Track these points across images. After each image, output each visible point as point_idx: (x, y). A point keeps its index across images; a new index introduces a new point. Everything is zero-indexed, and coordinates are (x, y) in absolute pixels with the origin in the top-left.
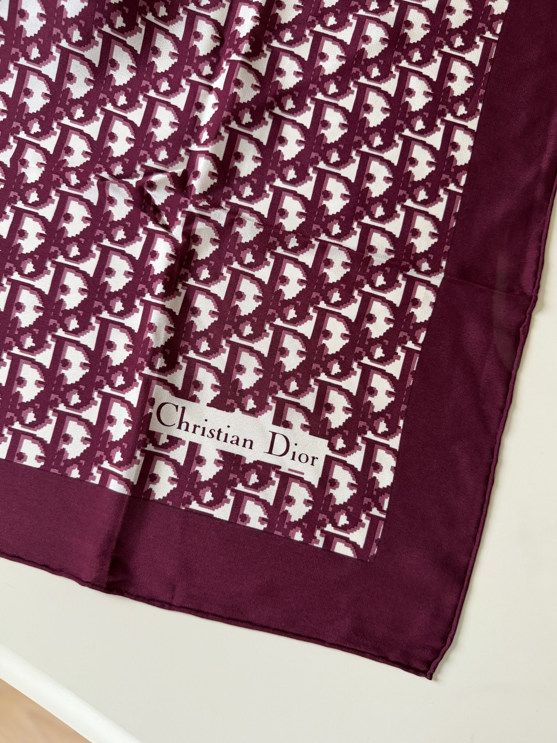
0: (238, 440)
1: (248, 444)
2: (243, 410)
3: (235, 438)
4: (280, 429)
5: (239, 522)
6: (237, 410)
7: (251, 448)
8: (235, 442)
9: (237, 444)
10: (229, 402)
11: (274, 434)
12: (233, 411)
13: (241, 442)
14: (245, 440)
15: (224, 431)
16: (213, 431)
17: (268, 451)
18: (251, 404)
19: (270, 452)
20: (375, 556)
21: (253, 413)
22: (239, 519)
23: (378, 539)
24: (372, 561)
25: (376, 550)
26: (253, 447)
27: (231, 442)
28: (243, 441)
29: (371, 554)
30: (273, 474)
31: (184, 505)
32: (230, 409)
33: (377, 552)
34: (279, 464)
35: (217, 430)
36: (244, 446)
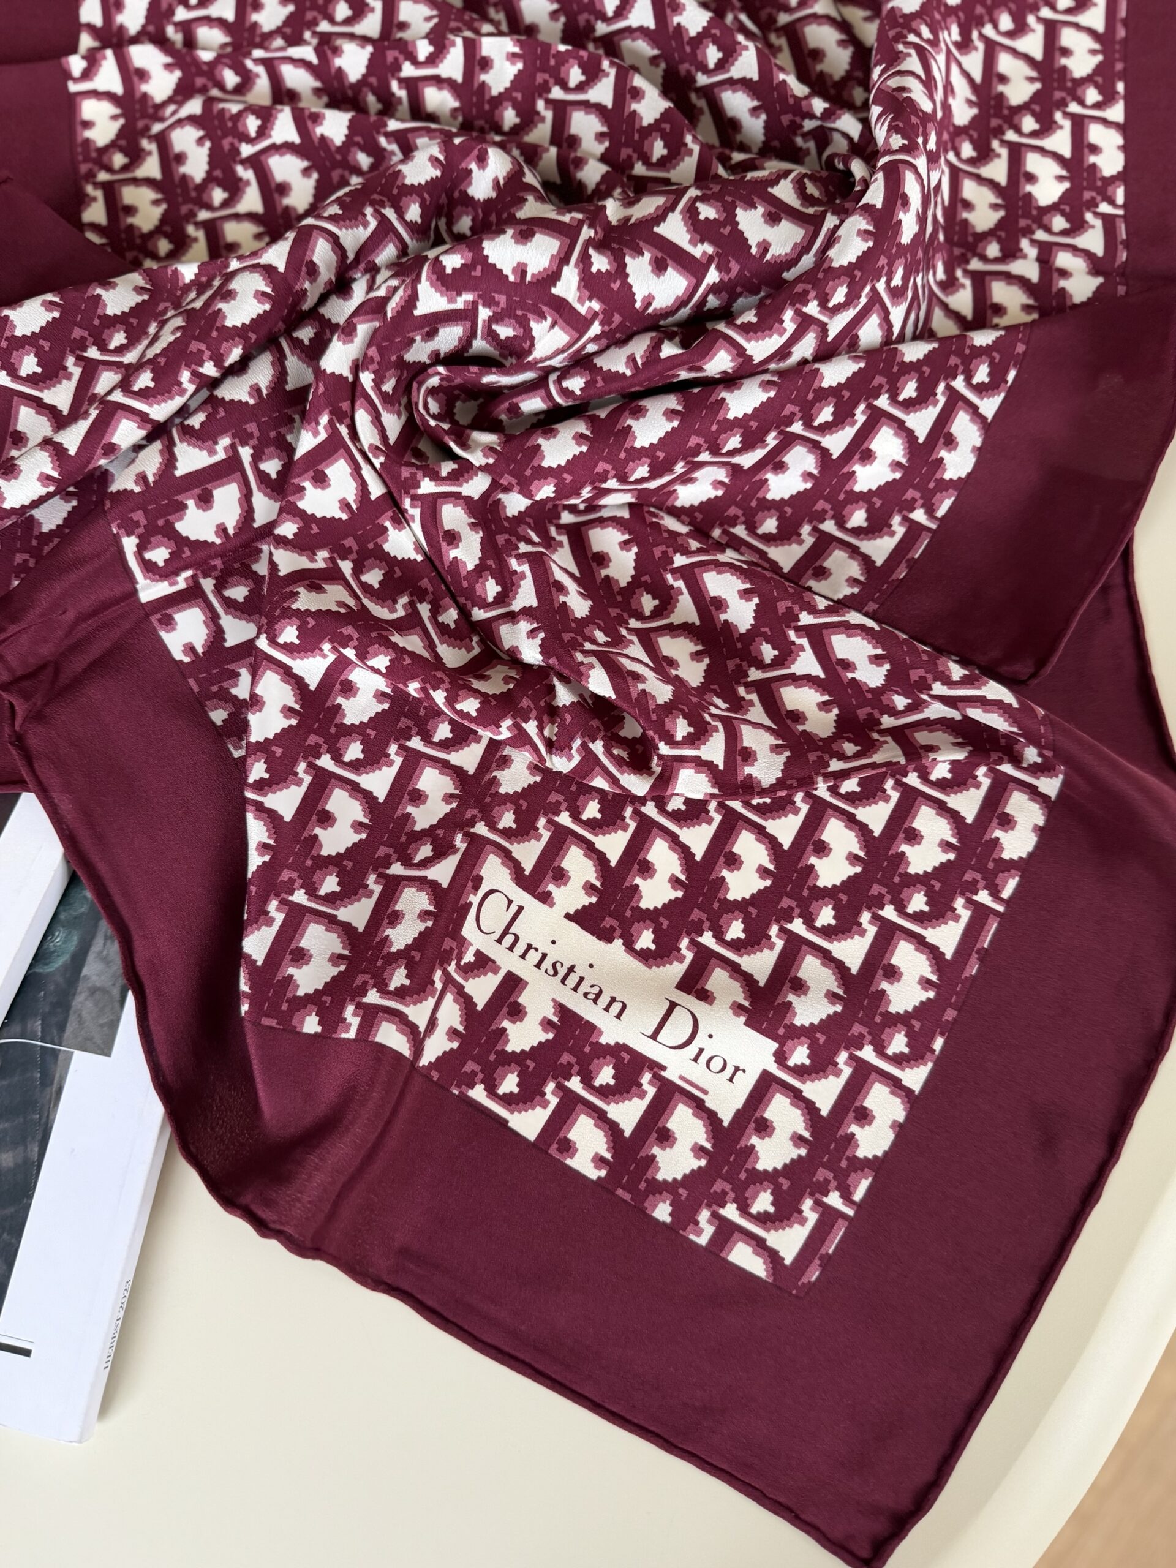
1: (616, 1008)
2: (629, 945)
3: (596, 990)
5: (553, 1150)
6: (618, 943)
9: (595, 1001)
10: (609, 922)
12: (609, 940)
13: (604, 1001)
14: (613, 1000)
16: (558, 965)
17: (650, 1032)
18: (646, 940)
20: (812, 1285)
21: (645, 956)
22: (555, 1146)
23: (827, 1253)
24: (802, 1295)
25: (817, 1273)
29: (804, 1280)
30: (646, 1078)
31: (458, 1086)
32: (606, 936)
33: (818, 1279)
34: (663, 1063)
35: (567, 965)
36: (607, 1009)
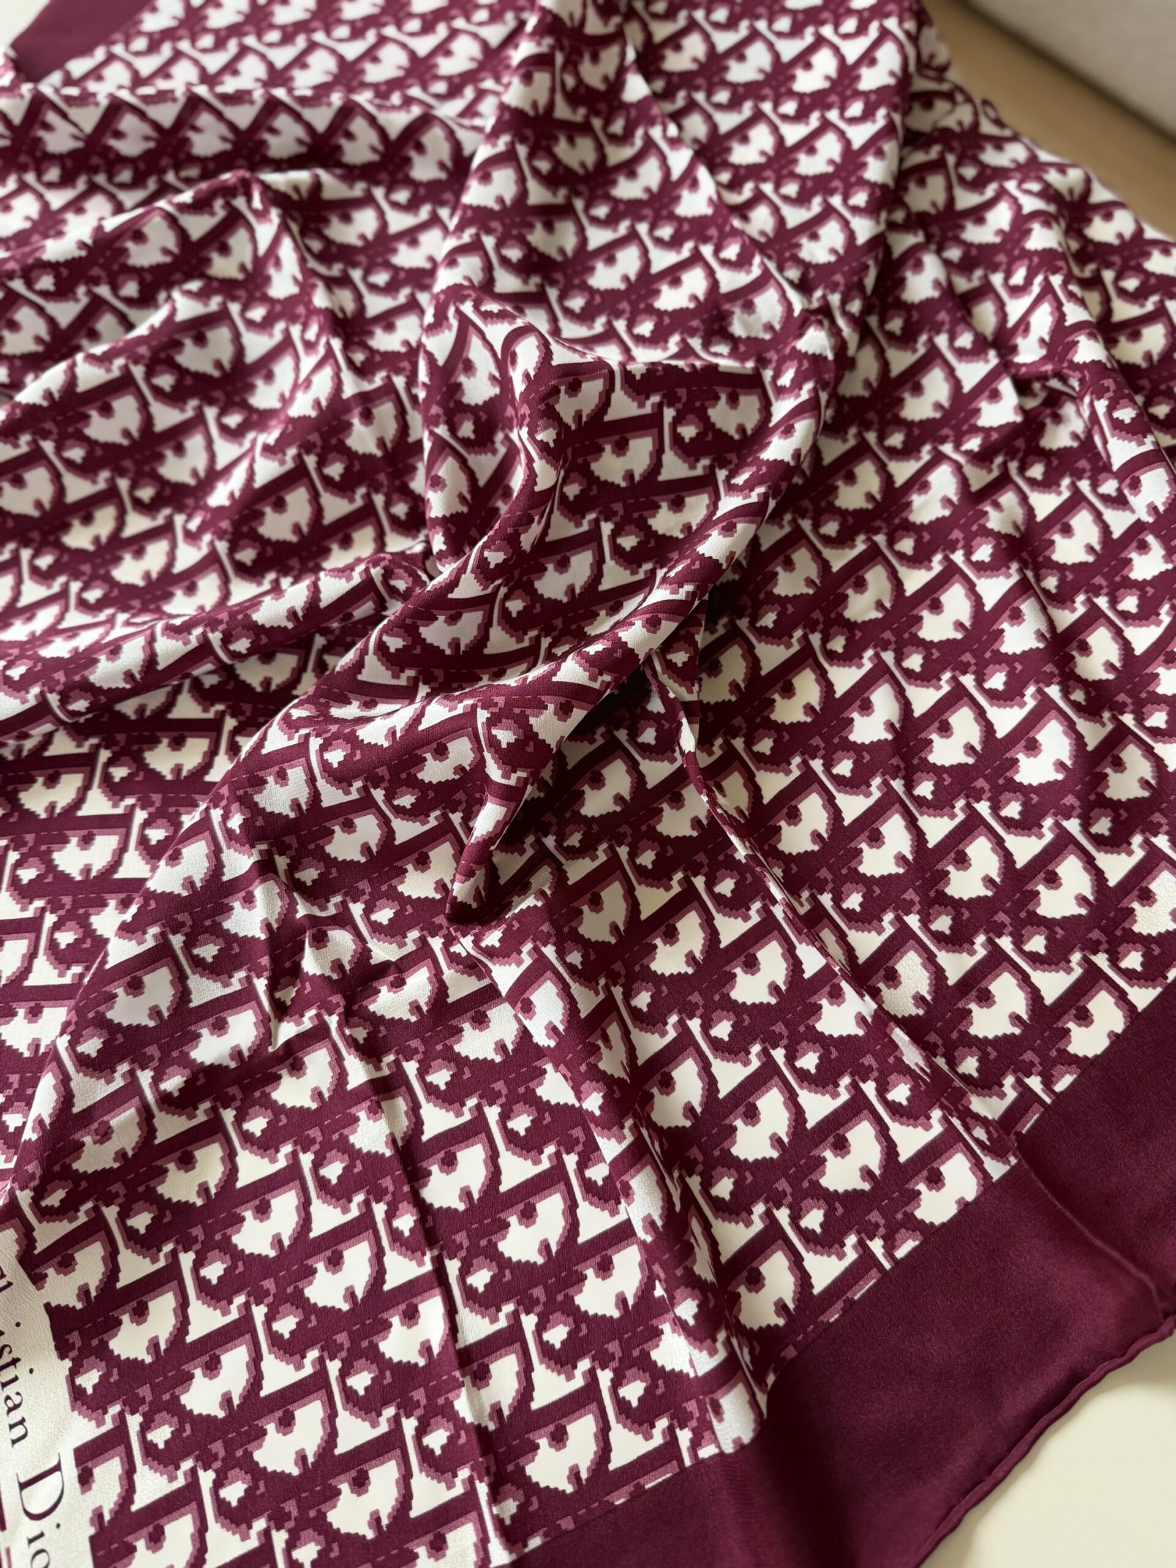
0: (16, 1407)
1: (19, 1431)
2: (74, 1373)
3: (17, 1400)
4: (70, 1470)
6: (68, 1364)
7: (14, 1442)
8: (10, 1404)
9: (10, 1410)
10: (75, 1338)
11: (57, 1468)
12: (62, 1356)
13: (16, 1416)
14: (22, 1422)
15: (20, 1370)
16: (7, 1350)
17: (22, 1480)
18: (89, 1380)
19: (23, 1486)
21: (77, 1395)
26: (17, 1445)
27: (8, 1398)
28: (19, 1419)
32: (62, 1350)
34: (8, 1524)
35: (14, 1355)
36: (12, 1427)
